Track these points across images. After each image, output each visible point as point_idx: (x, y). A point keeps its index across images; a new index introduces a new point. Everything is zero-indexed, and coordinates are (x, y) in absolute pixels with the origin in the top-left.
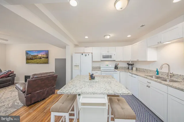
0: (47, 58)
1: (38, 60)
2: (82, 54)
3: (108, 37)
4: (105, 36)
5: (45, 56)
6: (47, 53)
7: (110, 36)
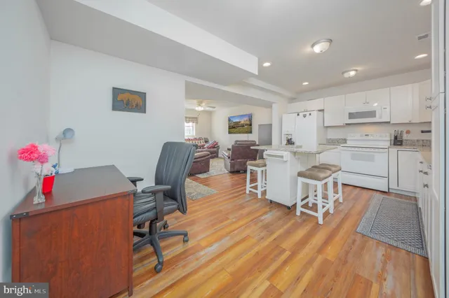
0: (251, 125)
1: (241, 129)
2: (298, 115)
3: (352, 73)
4: (343, 73)
5: (248, 123)
6: (250, 117)
7: (356, 70)
